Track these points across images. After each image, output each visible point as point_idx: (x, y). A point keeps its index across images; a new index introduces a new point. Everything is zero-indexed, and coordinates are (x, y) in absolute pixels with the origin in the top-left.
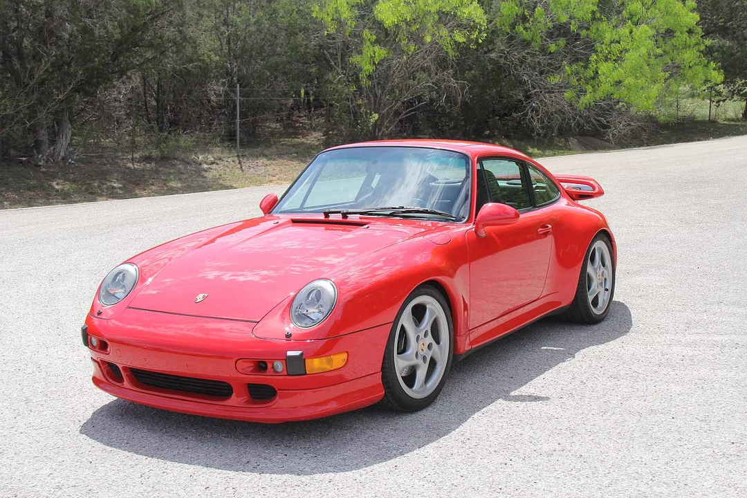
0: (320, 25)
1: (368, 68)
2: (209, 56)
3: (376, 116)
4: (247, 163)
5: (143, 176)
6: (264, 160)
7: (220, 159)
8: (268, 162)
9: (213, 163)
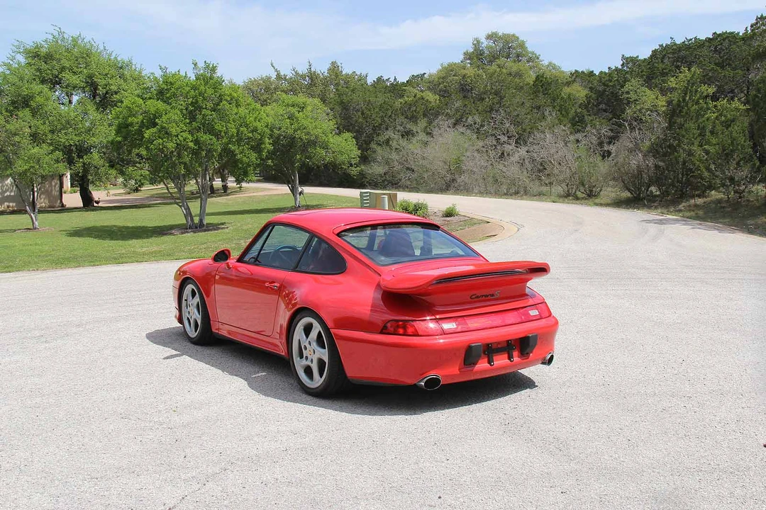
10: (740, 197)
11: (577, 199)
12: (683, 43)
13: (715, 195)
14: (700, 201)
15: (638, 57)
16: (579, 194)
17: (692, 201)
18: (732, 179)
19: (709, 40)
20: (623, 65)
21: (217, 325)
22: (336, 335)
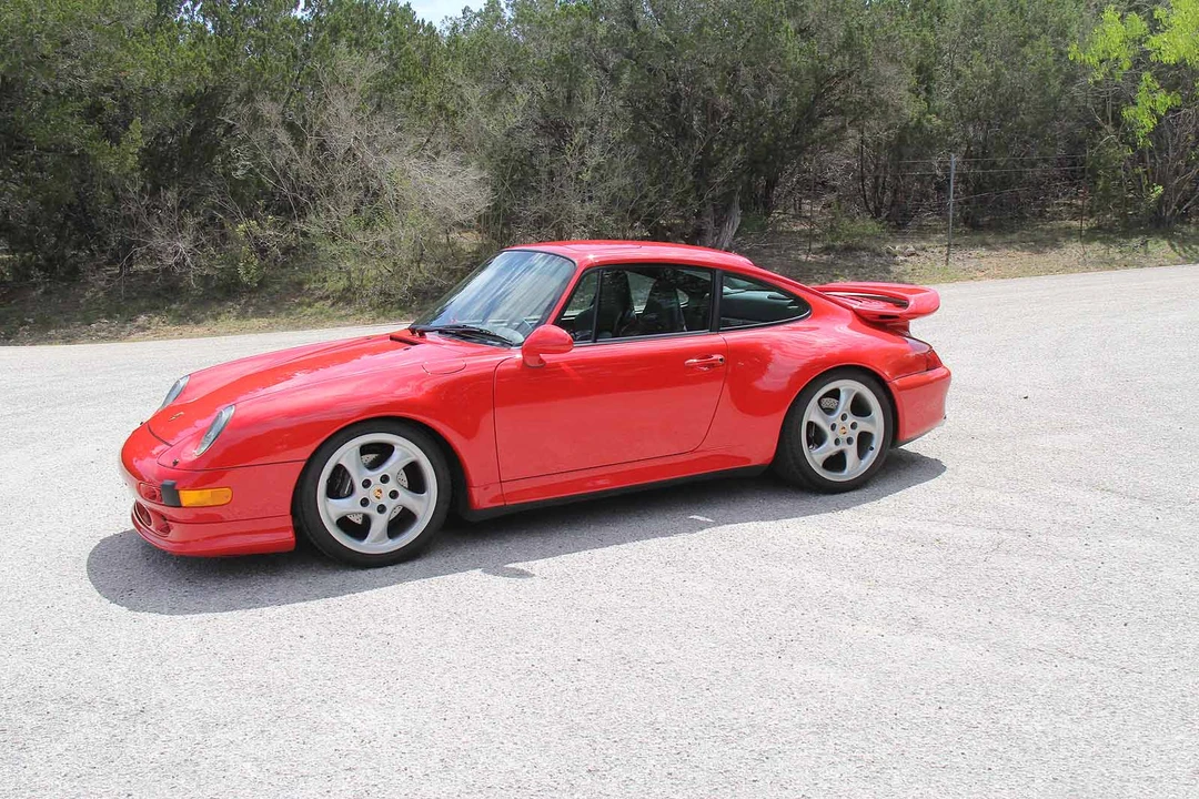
0: (1086, 69)
1: (1149, 123)
2: (929, 121)
3: (1160, 189)
4: (957, 254)
5: (811, 270)
6: (983, 251)
7: (924, 249)
8: (988, 253)
9: (913, 254)
21: (495, 491)
22: (901, 389)
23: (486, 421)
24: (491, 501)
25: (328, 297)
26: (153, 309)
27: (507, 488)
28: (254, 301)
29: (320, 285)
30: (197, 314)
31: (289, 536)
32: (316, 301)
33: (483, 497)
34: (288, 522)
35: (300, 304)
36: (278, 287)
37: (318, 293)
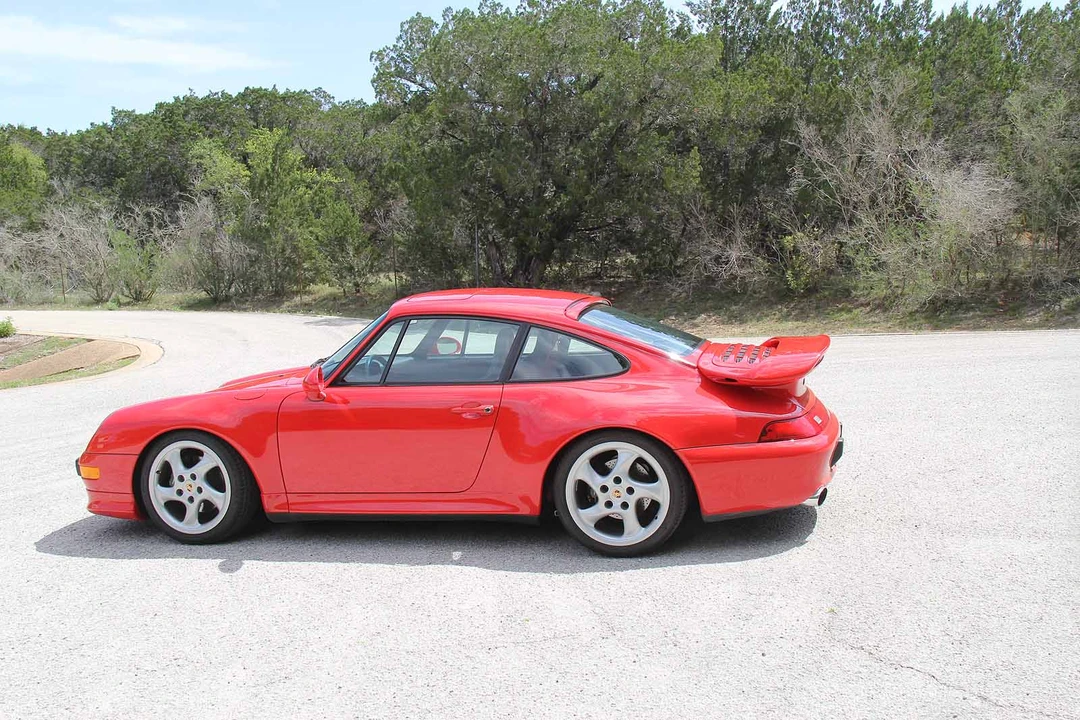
10: (358, 291)
11: (120, 305)
12: (208, 96)
13: (323, 289)
14: (307, 299)
15: (134, 111)
16: (124, 300)
17: (297, 299)
18: (351, 269)
19: (243, 96)
20: (114, 121)
21: (283, 499)
22: (689, 457)
23: (271, 440)
24: (276, 507)
25: (868, 304)
26: (716, 309)
27: (292, 499)
28: (802, 305)
29: (866, 292)
30: (748, 315)
31: (130, 509)
32: (857, 307)
33: (271, 505)
34: (130, 498)
35: (842, 310)
36: (827, 293)
37: (862, 299)
